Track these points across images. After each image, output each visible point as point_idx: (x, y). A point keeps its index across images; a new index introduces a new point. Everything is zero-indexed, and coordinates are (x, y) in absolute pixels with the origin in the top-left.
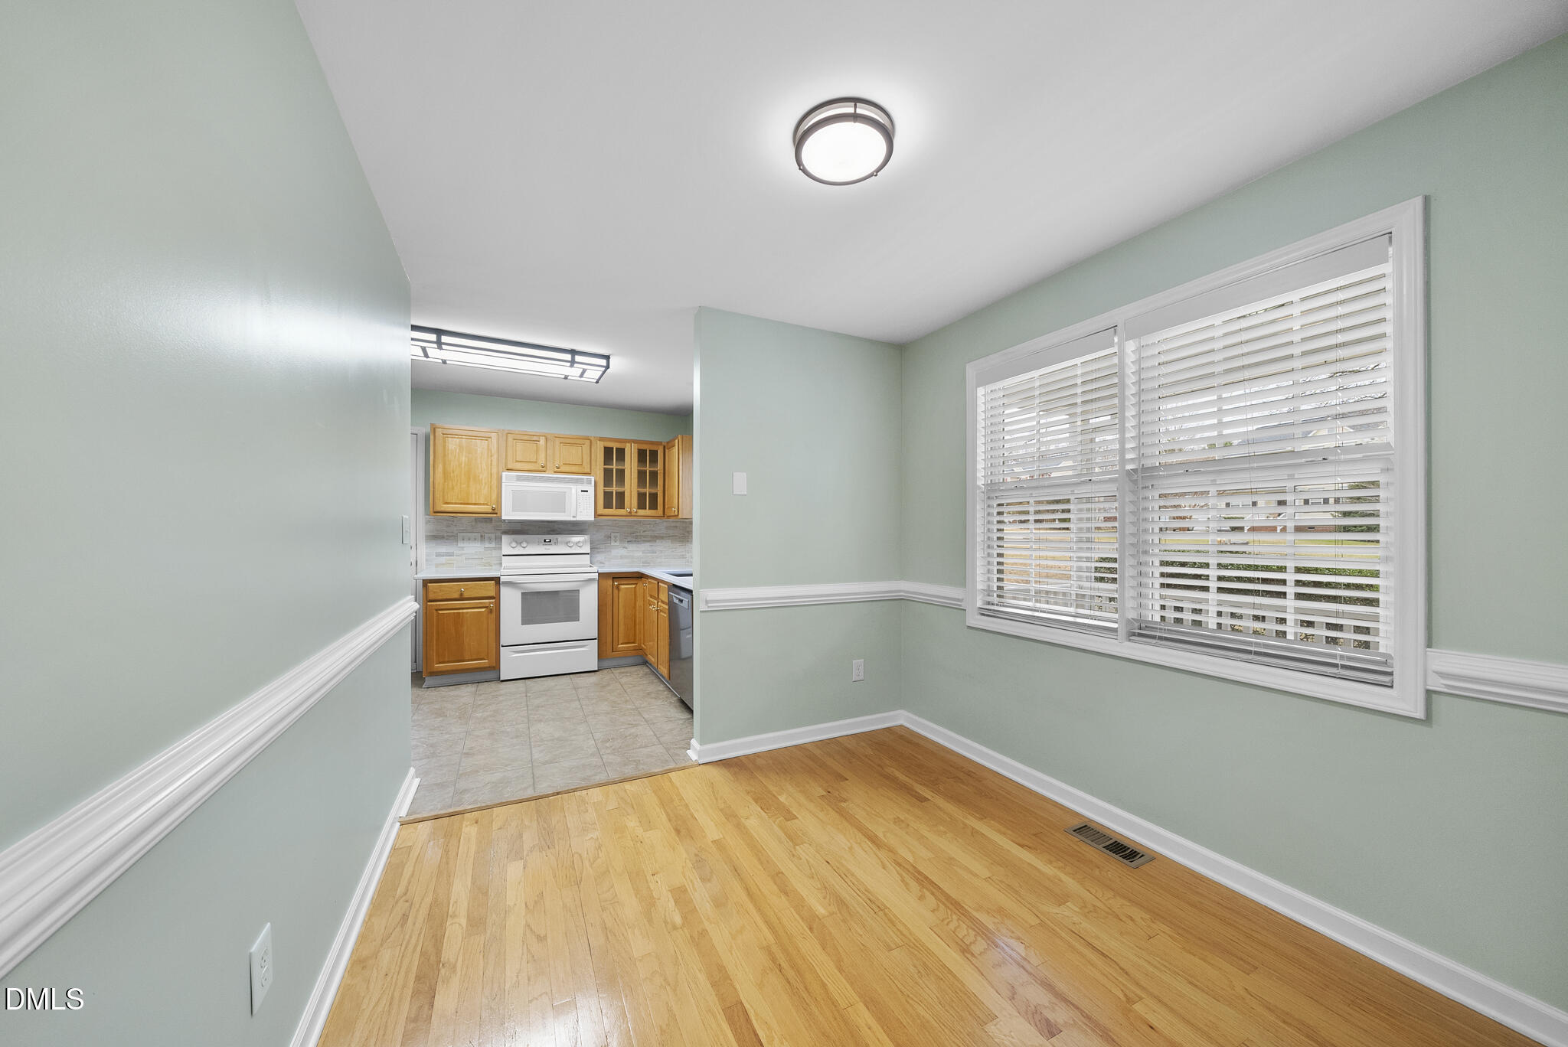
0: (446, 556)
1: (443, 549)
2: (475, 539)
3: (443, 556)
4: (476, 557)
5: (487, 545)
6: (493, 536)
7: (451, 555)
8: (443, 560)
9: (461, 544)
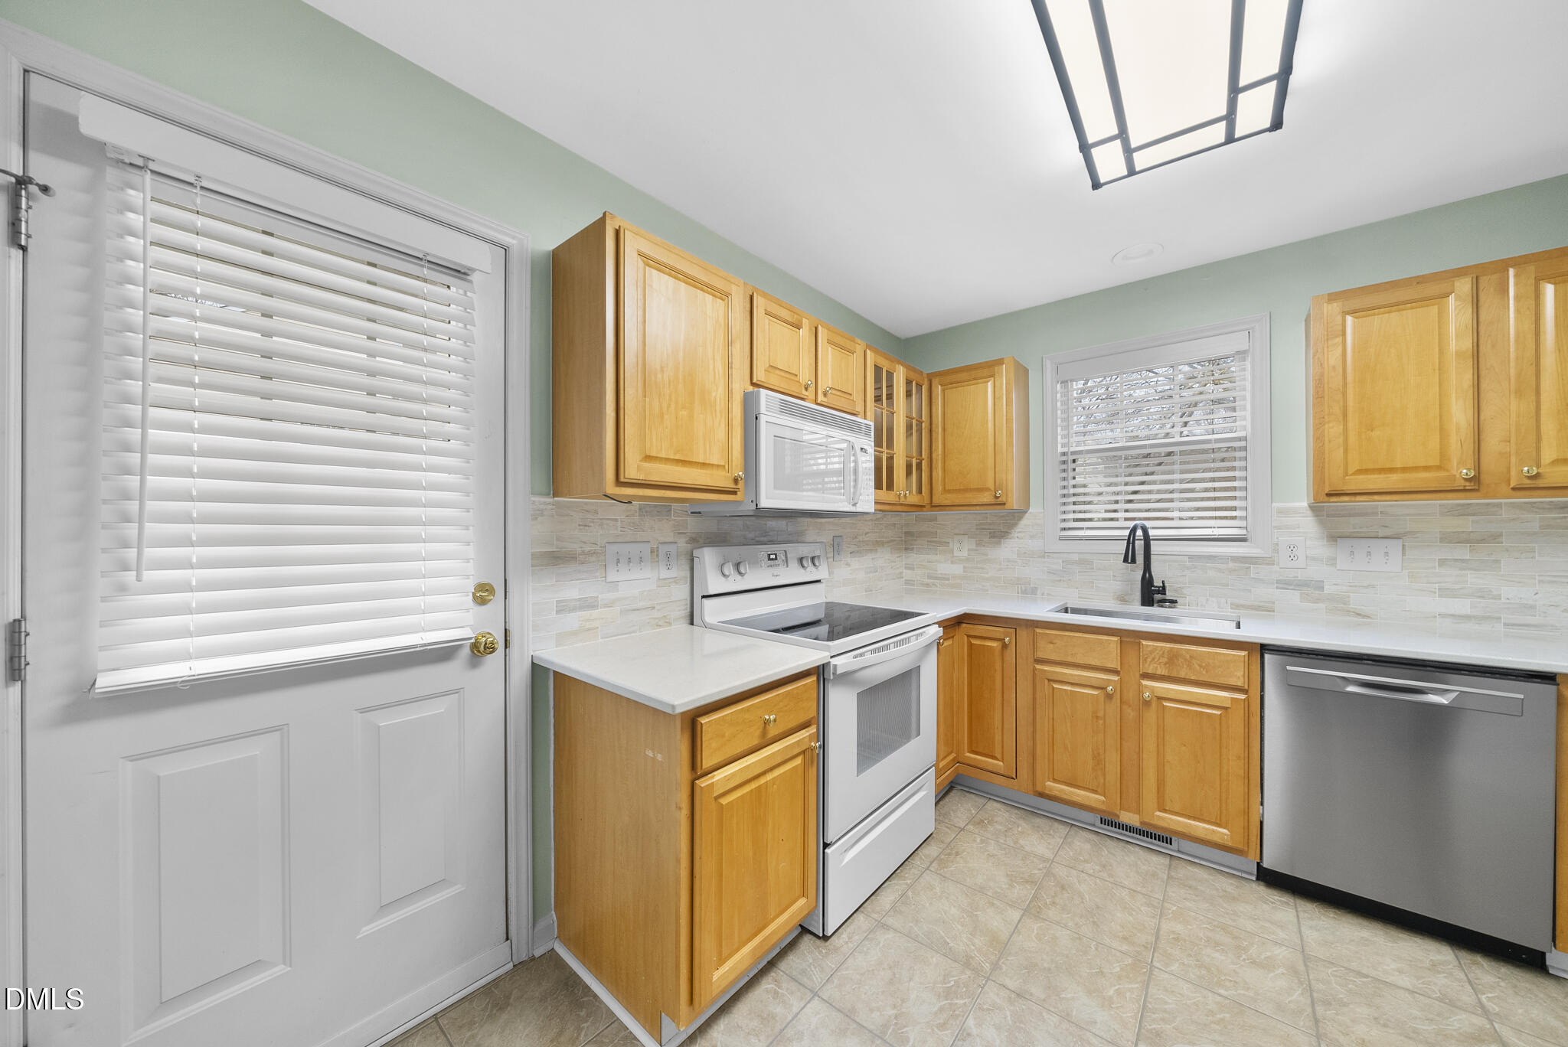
0: (582, 608)
1: (572, 591)
2: (641, 560)
3: (574, 609)
4: (641, 604)
5: (665, 573)
6: (672, 548)
7: (589, 604)
8: (573, 620)
9: (612, 576)
